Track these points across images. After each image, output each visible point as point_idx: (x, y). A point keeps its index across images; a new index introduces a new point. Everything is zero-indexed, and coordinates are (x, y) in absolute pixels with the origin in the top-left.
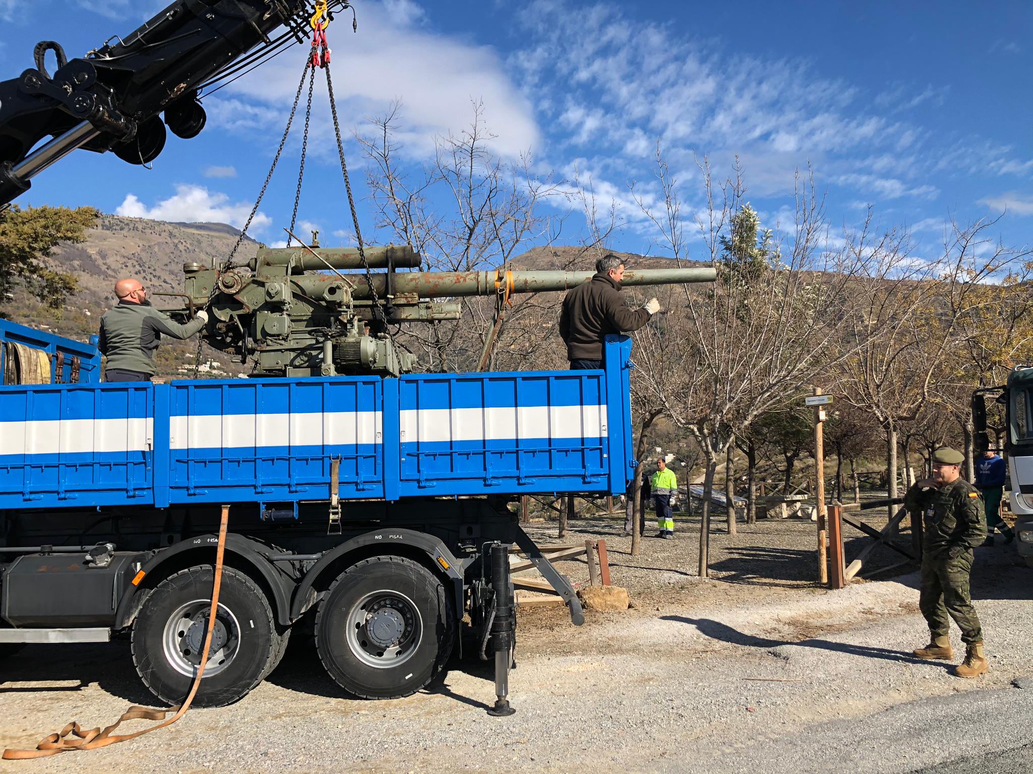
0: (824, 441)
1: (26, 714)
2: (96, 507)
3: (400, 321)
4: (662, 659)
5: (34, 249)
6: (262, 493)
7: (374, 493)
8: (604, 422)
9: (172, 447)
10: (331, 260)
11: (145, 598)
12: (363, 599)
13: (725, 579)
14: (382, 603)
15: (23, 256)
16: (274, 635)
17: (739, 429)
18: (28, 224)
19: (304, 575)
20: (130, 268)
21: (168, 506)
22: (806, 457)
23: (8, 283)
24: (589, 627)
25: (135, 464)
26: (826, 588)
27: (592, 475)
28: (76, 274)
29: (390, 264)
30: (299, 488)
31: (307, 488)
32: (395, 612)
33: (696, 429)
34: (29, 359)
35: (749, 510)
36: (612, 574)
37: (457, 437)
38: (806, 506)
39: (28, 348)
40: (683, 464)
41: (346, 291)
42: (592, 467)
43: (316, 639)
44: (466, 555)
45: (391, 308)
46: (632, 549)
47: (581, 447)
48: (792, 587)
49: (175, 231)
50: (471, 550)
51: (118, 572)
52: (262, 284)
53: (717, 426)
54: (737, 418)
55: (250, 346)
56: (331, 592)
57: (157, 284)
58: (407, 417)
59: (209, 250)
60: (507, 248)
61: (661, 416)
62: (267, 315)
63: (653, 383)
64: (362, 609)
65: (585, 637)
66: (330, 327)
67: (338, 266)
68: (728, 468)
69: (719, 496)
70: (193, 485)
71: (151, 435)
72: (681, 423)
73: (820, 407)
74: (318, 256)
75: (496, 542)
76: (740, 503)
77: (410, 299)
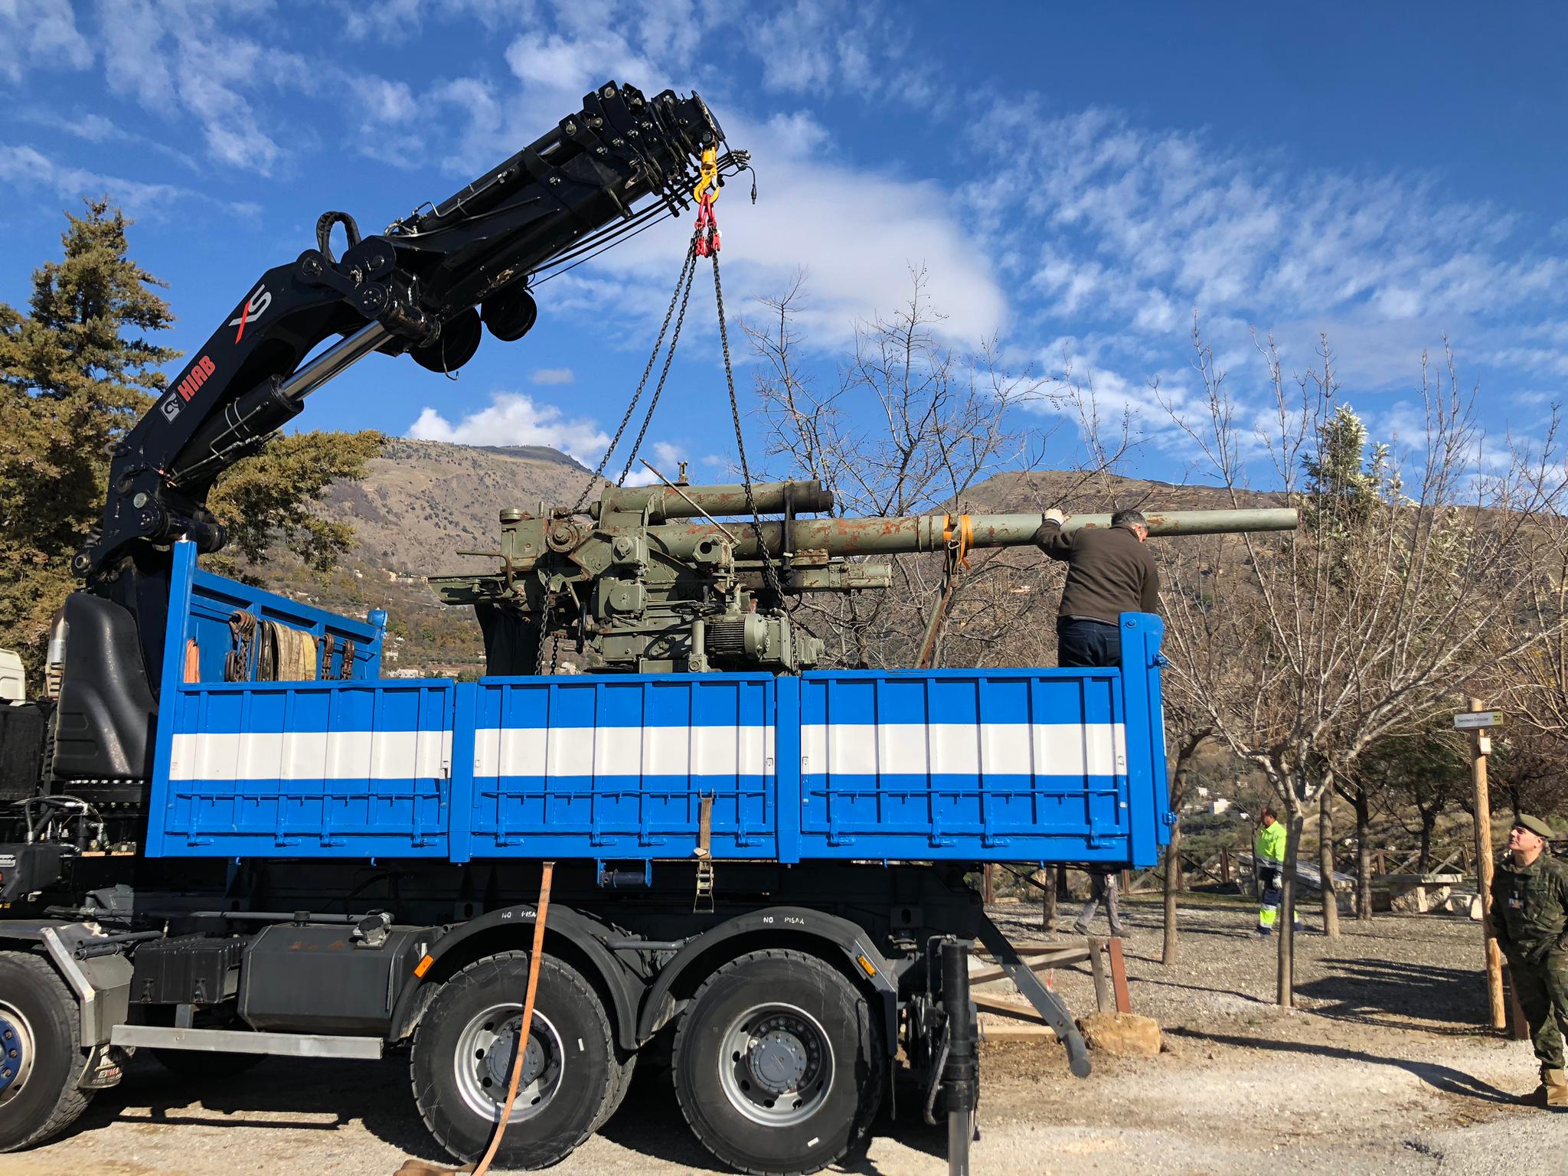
0: (1489, 787)
1: (262, 1162)
2: (370, 858)
3: (800, 591)
4: (1221, 1141)
5: (300, 490)
6: (600, 845)
7: (762, 850)
8: (1121, 750)
9: (477, 773)
10: (706, 502)
11: (431, 998)
12: (745, 1015)
13: (1324, 1011)
14: (773, 1023)
15: (285, 501)
16: (613, 1064)
17: (1340, 764)
18: (293, 456)
19: (657, 973)
20: (418, 511)
21: (467, 860)
22: (1456, 810)
23: (264, 536)
24: (1097, 1080)
25: (425, 798)
26: (1504, 1037)
27: (1103, 836)
28: (346, 519)
29: (788, 508)
30: (653, 840)
31: (665, 840)
32: (792, 1038)
33: (1268, 763)
34: (290, 644)
35: (1360, 897)
36: (1132, 995)
37: (887, 769)
38: (1459, 894)
39: (289, 629)
40: (1244, 816)
41: (726, 548)
42: (1102, 823)
43: (674, 1074)
44: (900, 955)
45: (789, 571)
46: (1164, 954)
47: (1084, 789)
48: (1444, 1032)
49: (481, 459)
50: (909, 947)
51: (396, 955)
52: (608, 539)
53: (1304, 757)
54: (1336, 746)
55: (589, 627)
56: (697, 1002)
57: (453, 533)
58: (812, 735)
59: (526, 484)
60: (960, 480)
61: (1209, 739)
62: (613, 584)
63: (1196, 686)
64: (743, 1030)
65: (1090, 1095)
66: (701, 600)
67: (714, 512)
68: (1321, 827)
69: (1306, 871)
70: (504, 830)
71: (448, 755)
72: (1244, 753)
73: (1481, 732)
74: (687, 497)
75: (948, 936)
76: (1344, 884)
77: (816, 559)
